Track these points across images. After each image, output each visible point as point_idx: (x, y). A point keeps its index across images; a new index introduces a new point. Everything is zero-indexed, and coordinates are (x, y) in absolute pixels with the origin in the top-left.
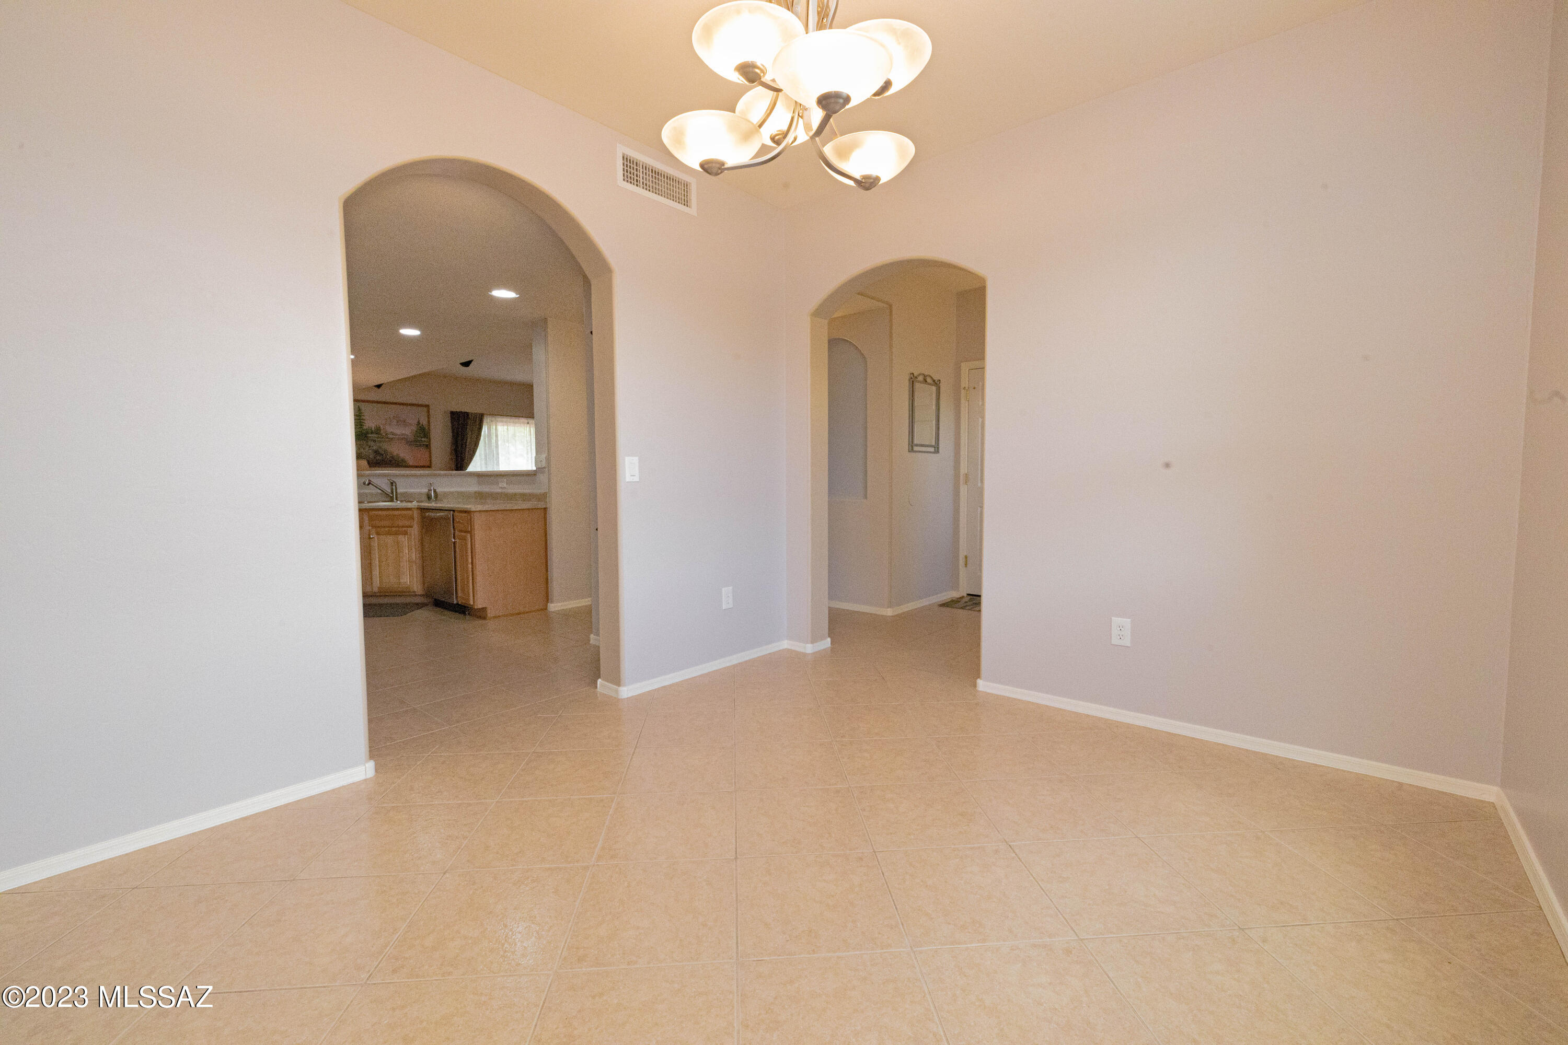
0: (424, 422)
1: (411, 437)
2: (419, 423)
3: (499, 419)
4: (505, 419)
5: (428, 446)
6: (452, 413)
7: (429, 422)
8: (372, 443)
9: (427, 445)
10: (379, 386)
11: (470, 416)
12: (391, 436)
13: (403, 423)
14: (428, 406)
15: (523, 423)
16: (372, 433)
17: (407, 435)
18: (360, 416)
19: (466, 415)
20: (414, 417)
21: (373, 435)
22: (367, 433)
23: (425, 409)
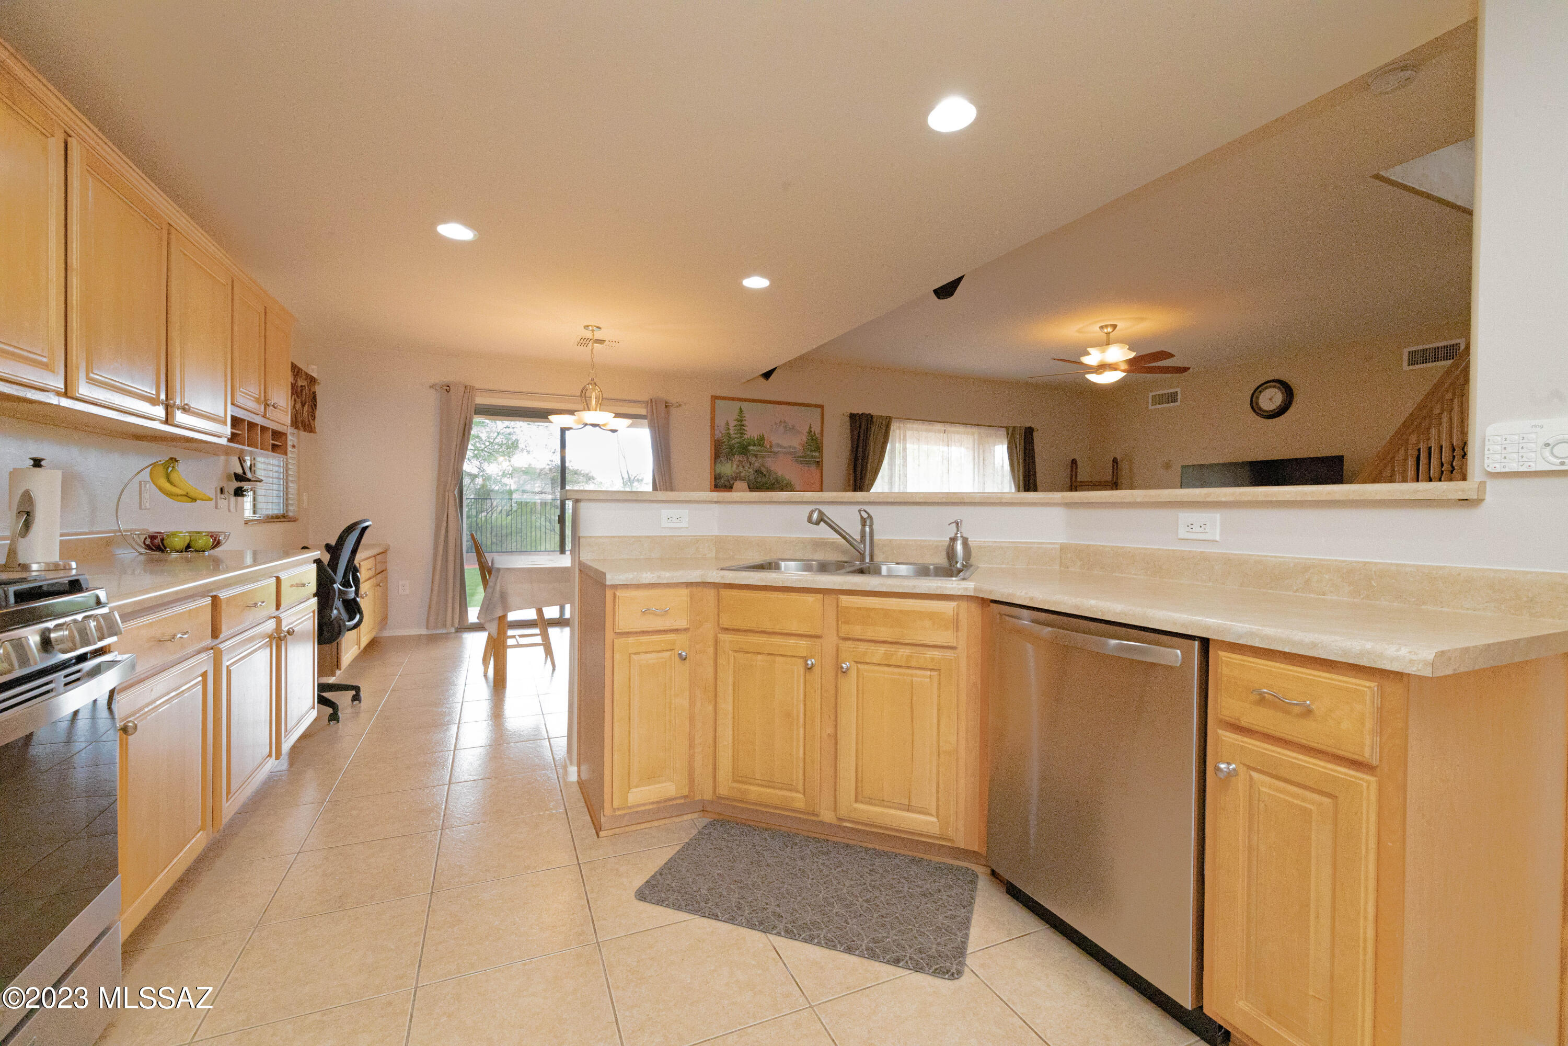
0: (816, 429)
1: (800, 451)
2: (811, 432)
3: (909, 425)
4: (916, 425)
5: (819, 464)
6: (853, 417)
7: (822, 430)
8: (752, 459)
9: (818, 462)
10: (767, 375)
11: (874, 420)
12: (775, 449)
13: (790, 429)
14: (822, 407)
15: (939, 431)
16: (754, 445)
17: (795, 448)
18: (741, 421)
19: (869, 418)
20: (807, 420)
21: (755, 448)
22: (749, 444)
23: (819, 410)
